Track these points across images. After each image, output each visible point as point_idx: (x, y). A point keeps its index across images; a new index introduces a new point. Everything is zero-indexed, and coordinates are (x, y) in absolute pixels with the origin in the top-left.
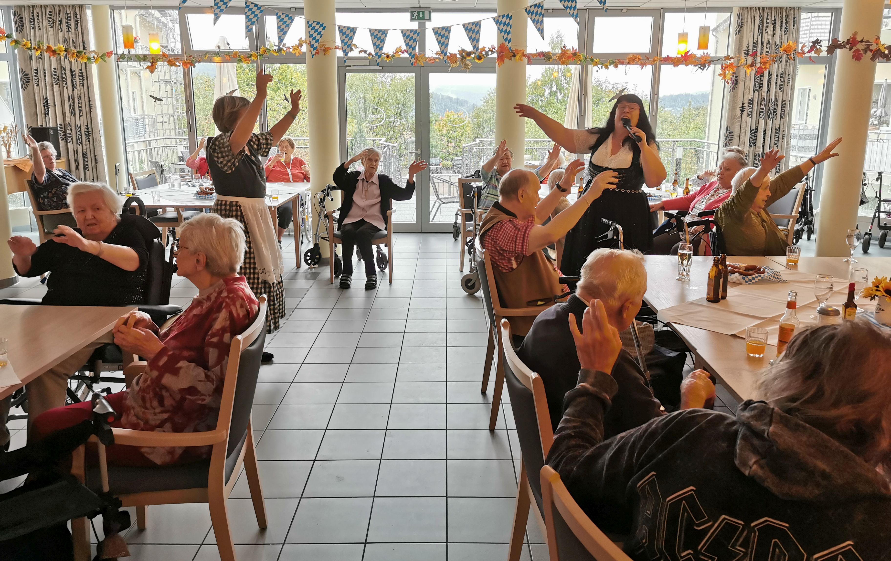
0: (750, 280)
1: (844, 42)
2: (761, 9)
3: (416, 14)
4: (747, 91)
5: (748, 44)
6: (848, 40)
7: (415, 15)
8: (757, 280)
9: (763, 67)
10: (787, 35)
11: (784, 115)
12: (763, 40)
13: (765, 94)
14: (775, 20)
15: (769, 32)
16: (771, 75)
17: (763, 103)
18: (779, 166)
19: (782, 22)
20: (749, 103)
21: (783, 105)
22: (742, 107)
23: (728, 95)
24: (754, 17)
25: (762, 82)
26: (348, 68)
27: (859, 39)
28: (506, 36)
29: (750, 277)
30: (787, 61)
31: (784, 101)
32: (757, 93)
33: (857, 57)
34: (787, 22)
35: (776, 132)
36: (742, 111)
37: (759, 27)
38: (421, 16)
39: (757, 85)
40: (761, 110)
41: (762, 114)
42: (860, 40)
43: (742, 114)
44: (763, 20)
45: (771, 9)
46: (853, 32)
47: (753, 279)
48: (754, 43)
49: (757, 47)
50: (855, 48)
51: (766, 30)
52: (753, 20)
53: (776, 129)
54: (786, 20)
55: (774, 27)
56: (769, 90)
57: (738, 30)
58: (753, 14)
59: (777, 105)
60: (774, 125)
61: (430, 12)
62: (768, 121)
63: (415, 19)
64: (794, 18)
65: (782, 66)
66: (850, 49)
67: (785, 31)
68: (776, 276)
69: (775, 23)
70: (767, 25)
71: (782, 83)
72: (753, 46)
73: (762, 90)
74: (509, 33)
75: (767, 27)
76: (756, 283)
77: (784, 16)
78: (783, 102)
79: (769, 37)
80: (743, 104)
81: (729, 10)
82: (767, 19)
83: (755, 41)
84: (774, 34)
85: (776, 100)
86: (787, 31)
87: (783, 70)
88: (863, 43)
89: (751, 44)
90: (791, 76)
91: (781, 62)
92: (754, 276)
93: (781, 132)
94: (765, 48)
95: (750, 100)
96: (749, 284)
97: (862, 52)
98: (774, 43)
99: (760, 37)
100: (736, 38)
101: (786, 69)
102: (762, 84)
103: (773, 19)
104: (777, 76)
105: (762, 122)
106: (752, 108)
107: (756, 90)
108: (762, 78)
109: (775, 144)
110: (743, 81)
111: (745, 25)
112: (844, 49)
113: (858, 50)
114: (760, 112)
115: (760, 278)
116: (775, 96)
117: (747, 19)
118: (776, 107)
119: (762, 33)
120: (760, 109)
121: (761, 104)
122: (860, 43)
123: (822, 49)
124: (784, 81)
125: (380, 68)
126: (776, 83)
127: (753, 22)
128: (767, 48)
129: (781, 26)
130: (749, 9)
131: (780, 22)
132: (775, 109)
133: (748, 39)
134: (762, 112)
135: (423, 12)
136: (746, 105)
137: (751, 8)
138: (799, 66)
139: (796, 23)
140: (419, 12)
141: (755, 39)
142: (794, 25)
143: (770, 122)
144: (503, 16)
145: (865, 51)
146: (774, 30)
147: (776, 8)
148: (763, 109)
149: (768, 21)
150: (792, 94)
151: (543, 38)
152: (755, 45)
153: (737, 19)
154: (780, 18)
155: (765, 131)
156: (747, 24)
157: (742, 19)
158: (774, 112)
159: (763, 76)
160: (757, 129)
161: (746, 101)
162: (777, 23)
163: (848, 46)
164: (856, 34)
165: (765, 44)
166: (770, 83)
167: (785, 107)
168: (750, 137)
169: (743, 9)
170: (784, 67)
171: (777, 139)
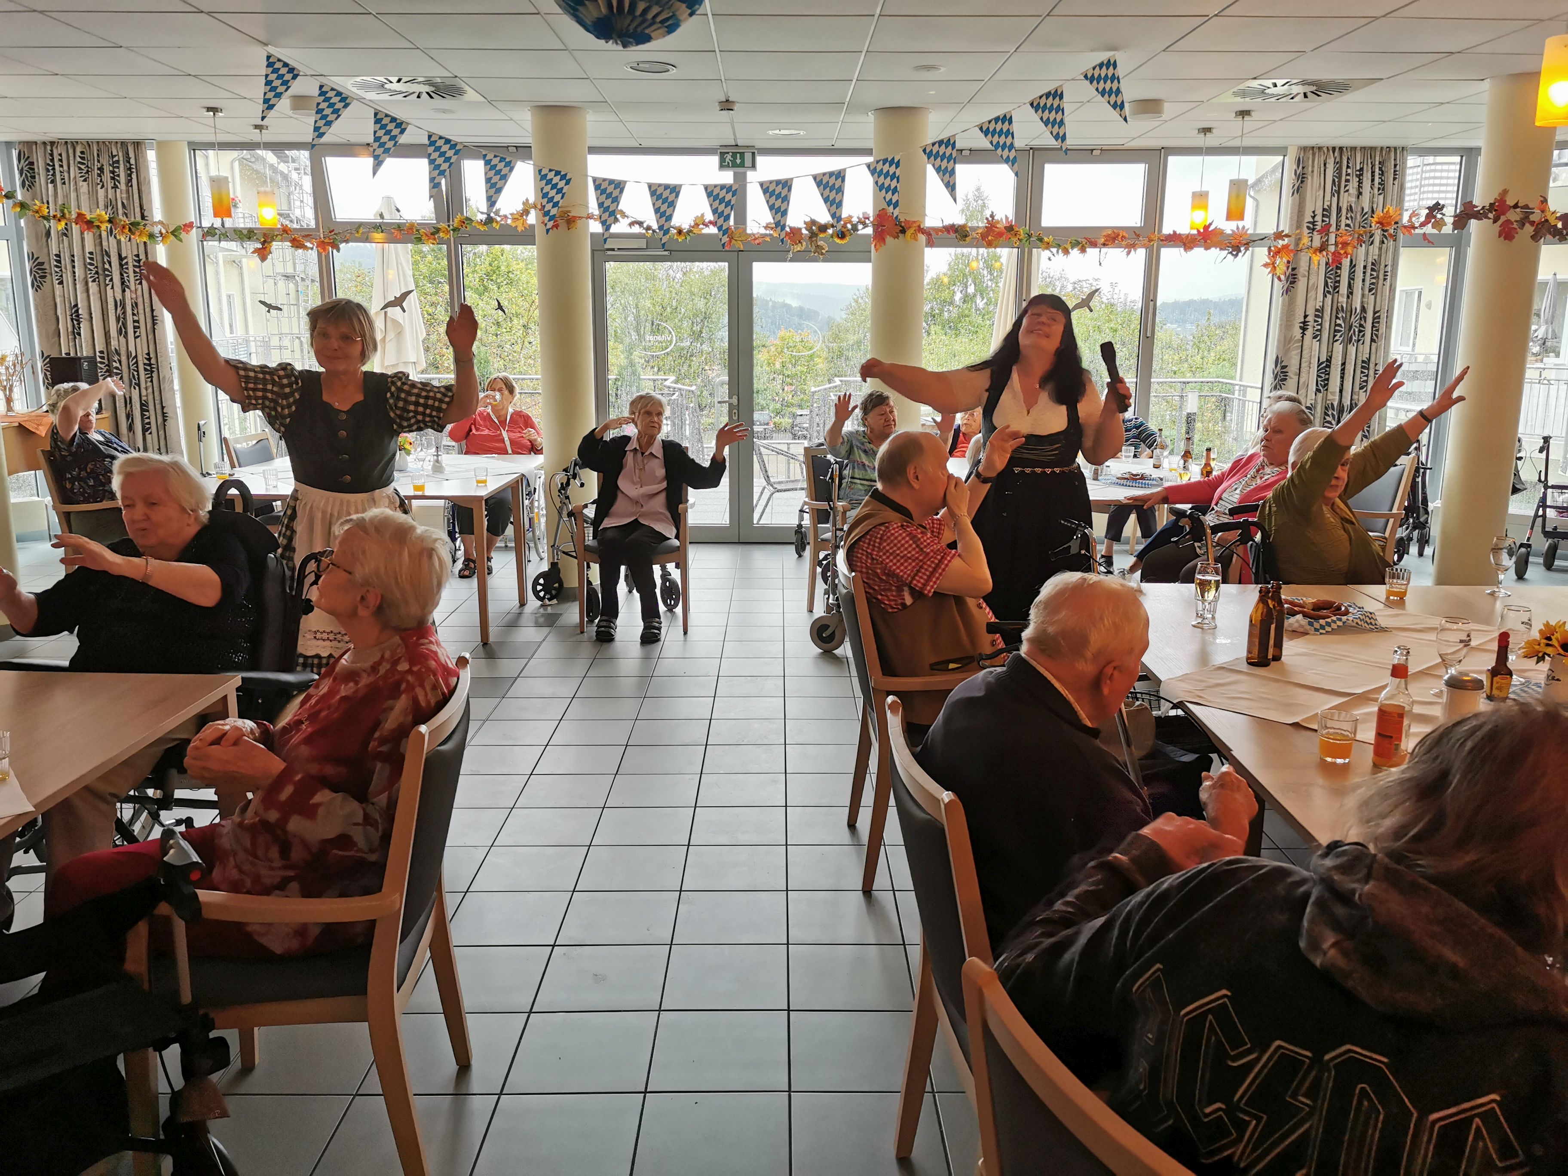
0: (1322, 627)
1: (1483, 207)
2: (1337, 150)
3: (729, 157)
4: (1312, 294)
5: (1314, 212)
6: (1491, 205)
7: (727, 160)
8: (1334, 626)
9: (1342, 252)
10: (1382, 197)
11: (1377, 336)
12: (1341, 204)
13: (1343, 300)
14: (1361, 169)
15: (1351, 191)
16: (1355, 266)
17: (1340, 316)
18: (1369, 427)
19: (1373, 172)
20: (1316, 316)
21: (1376, 319)
22: (1304, 323)
23: (1278, 300)
24: (1325, 165)
25: (1338, 279)
26: (609, 253)
27: (1510, 202)
28: (889, 195)
29: (1322, 622)
30: (1383, 242)
31: (1378, 312)
32: (1329, 297)
33: (1507, 233)
34: (1382, 174)
35: (1362, 367)
36: (1304, 329)
37: (1334, 180)
38: (738, 161)
39: (1330, 284)
40: (1337, 328)
41: (1339, 334)
42: (1512, 204)
43: (1303, 334)
44: (1340, 169)
45: (1354, 149)
46: (1500, 191)
47: (1329, 624)
48: (1324, 210)
49: (1329, 217)
50: (1503, 219)
51: (1346, 186)
52: (1322, 169)
53: (1363, 362)
54: (1380, 169)
55: (1360, 182)
56: (1352, 293)
57: (1296, 187)
58: (1322, 159)
59: (1365, 318)
60: (1360, 354)
61: (753, 154)
62: (1349, 346)
63: (728, 166)
64: (1395, 166)
65: (1374, 250)
66: (1495, 221)
67: (1379, 189)
68: (1367, 619)
69: (1362, 175)
70: (1348, 177)
71: (1374, 281)
72: (1323, 216)
73: (1338, 292)
74: (895, 190)
75: (1347, 181)
76: (1333, 632)
77: (1377, 163)
78: (1375, 313)
79: (1350, 199)
80: (1306, 316)
81: (1282, 151)
82: (1348, 167)
83: (1326, 207)
84: (1360, 193)
85: (1364, 309)
86: (1383, 189)
87: (1376, 257)
88: (1518, 210)
89: (1319, 212)
90: (1389, 268)
91: (1372, 243)
92: (1329, 620)
93: (1372, 366)
94: (1343, 218)
95: (1317, 310)
96: (1321, 634)
97: (1515, 225)
98: (1359, 209)
99: (1335, 199)
100: (1293, 201)
101: (1380, 256)
102: (1339, 282)
103: (1358, 168)
104: (1365, 267)
105: (1338, 348)
106: (1321, 325)
107: (1329, 292)
108: (1339, 271)
109: (1361, 388)
110: (1305, 276)
111: (1310, 178)
112: (1485, 220)
113: (1508, 222)
114: (1335, 331)
115: (1340, 623)
116: (1362, 302)
117: (1313, 167)
118: (1362, 322)
119: (1338, 192)
120: (1336, 325)
121: (1337, 318)
122: (1512, 210)
123: (1446, 219)
124: (1377, 277)
125: (666, 253)
126: (1364, 280)
127: (1322, 172)
128: (1347, 218)
129: (1373, 180)
130: (1316, 150)
131: (1370, 172)
132: (1361, 325)
133: (1314, 202)
134: (1339, 331)
135: (742, 154)
136: (1310, 318)
137: (1320, 148)
138: (1402, 249)
139: (1398, 174)
140: (734, 155)
141: (1327, 203)
142: (1394, 179)
143: (1352, 349)
144: (885, 161)
145: (1522, 223)
146: (1360, 187)
147: (1363, 149)
148: (1340, 325)
149: (1349, 171)
150: (1392, 299)
151: (955, 200)
152: (1326, 212)
153: (1295, 167)
154: (1370, 166)
155: (1344, 364)
156: (1312, 177)
157: (1303, 168)
158: (1360, 331)
159: (1340, 269)
160: (1329, 360)
161: (1311, 312)
162: (1365, 175)
163: (1491, 215)
164: (1505, 192)
165: (1344, 211)
166: (1353, 279)
167: (1378, 322)
168: (1318, 376)
169: (1304, 149)
170: (1377, 252)
171: (1365, 378)
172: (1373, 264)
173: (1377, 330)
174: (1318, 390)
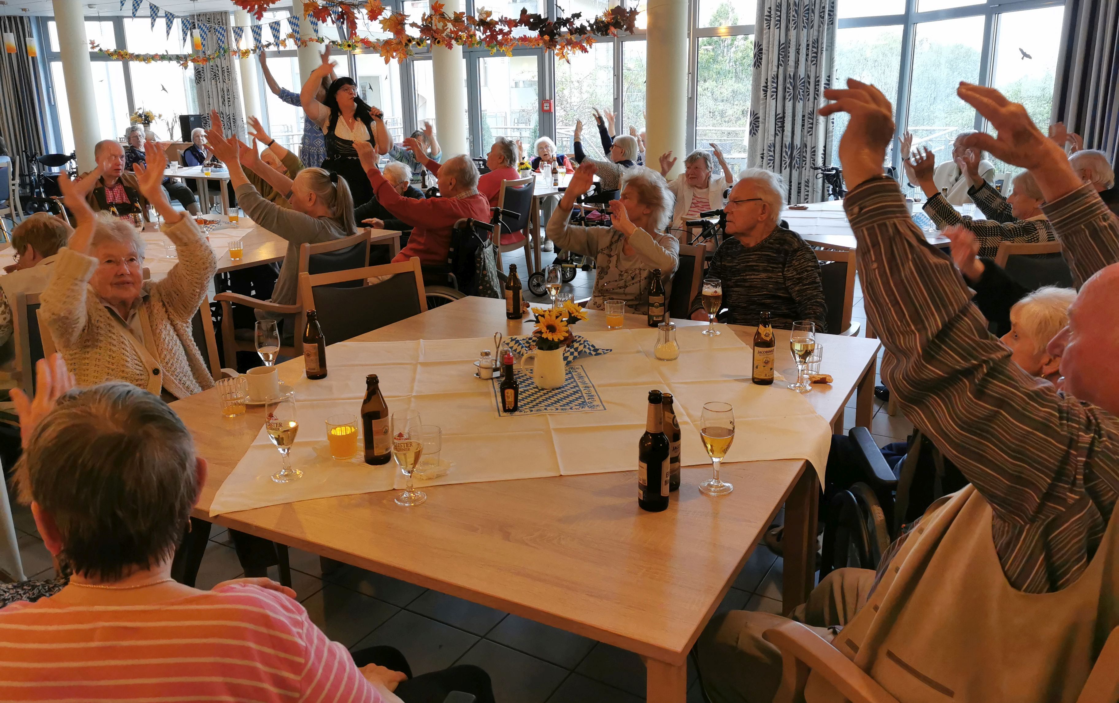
160: (783, 113)
170: (816, 33)
171: (811, 126)
172: (813, 43)
173: (818, 91)
174: (776, 134)
